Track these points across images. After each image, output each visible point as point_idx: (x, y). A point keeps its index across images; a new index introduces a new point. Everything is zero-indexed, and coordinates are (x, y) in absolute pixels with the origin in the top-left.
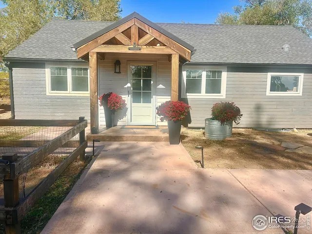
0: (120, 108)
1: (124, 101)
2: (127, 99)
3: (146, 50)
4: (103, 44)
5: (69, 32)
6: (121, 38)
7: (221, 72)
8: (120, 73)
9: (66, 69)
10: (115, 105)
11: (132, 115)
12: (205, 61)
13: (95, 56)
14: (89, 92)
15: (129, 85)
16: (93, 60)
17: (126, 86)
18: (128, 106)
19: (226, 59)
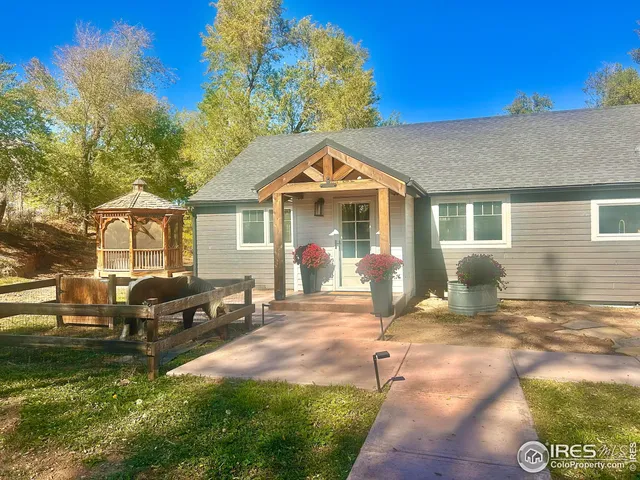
0: (321, 266)
1: (328, 256)
2: (333, 252)
3: (342, 186)
4: (290, 182)
5: (275, 156)
6: (311, 172)
7: (500, 203)
8: (321, 215)
9: (262, 212)
10: (312, 262)
11: (343, 275)
12: (470, 187)
13: (280, 199)
14: (292, 244)
15: (336, 232)
16: (277, 202)
17: (332, 234)
18: (336, 263)
19: (509, 180)
